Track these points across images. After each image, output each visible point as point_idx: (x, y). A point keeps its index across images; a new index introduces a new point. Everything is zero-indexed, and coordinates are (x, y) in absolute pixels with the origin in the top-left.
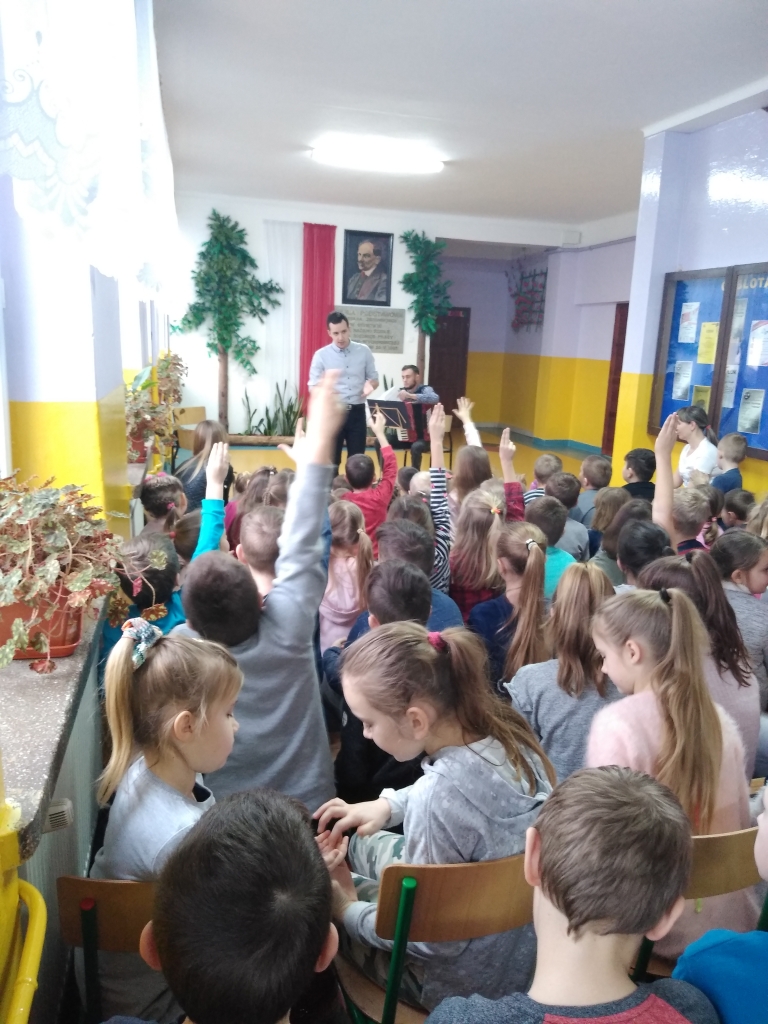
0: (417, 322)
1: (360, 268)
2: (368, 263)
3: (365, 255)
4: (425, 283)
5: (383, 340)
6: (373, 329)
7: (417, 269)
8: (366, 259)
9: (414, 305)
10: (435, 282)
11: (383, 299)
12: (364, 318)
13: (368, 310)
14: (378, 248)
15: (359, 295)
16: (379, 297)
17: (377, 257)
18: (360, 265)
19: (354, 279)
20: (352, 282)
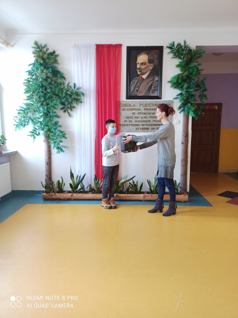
0: (182, 109)
1: (139, 73)
2: (144, 70)
3: (142, 64)
4: (188, 80)
5: (156, 123)
6: (148, 116)
7: (182, 70)
8: (143, 67)
9: (179, 97)
10: (196, 79)
11: (156, 94)
12: (142, 108)
13: (145, 103)
14: (152, 58)
15: (138, 93)
16: (153, 93)
17: (151, 64)
18: (138, 71)
19: (134, 82)
20: (133, 83)
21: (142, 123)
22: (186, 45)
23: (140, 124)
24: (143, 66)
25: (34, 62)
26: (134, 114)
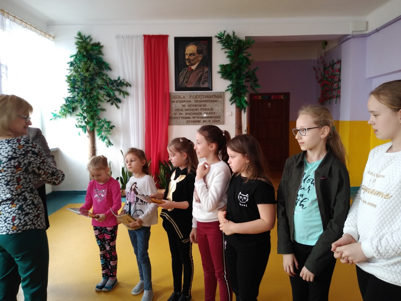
0: (233, 101)
1: (188, 64)
5: (208, 116)
6: (199, 108)
7: (231, 60)
9: (230, 88)
10: (246, 70)
11: (206, 85)
12: (193, 100)
13: (195, 94)
14: (200, 49)
15: (188, 84)
16: (203, 85)
17: (200, 55)
18: (187, 62)
19: (183, 73)
20: (182, 75)
21: (193, 116)
22: (235, 36)
23: (191, 116)
24: (191, 56)
25: (77, 53)
26: (184, 106)
